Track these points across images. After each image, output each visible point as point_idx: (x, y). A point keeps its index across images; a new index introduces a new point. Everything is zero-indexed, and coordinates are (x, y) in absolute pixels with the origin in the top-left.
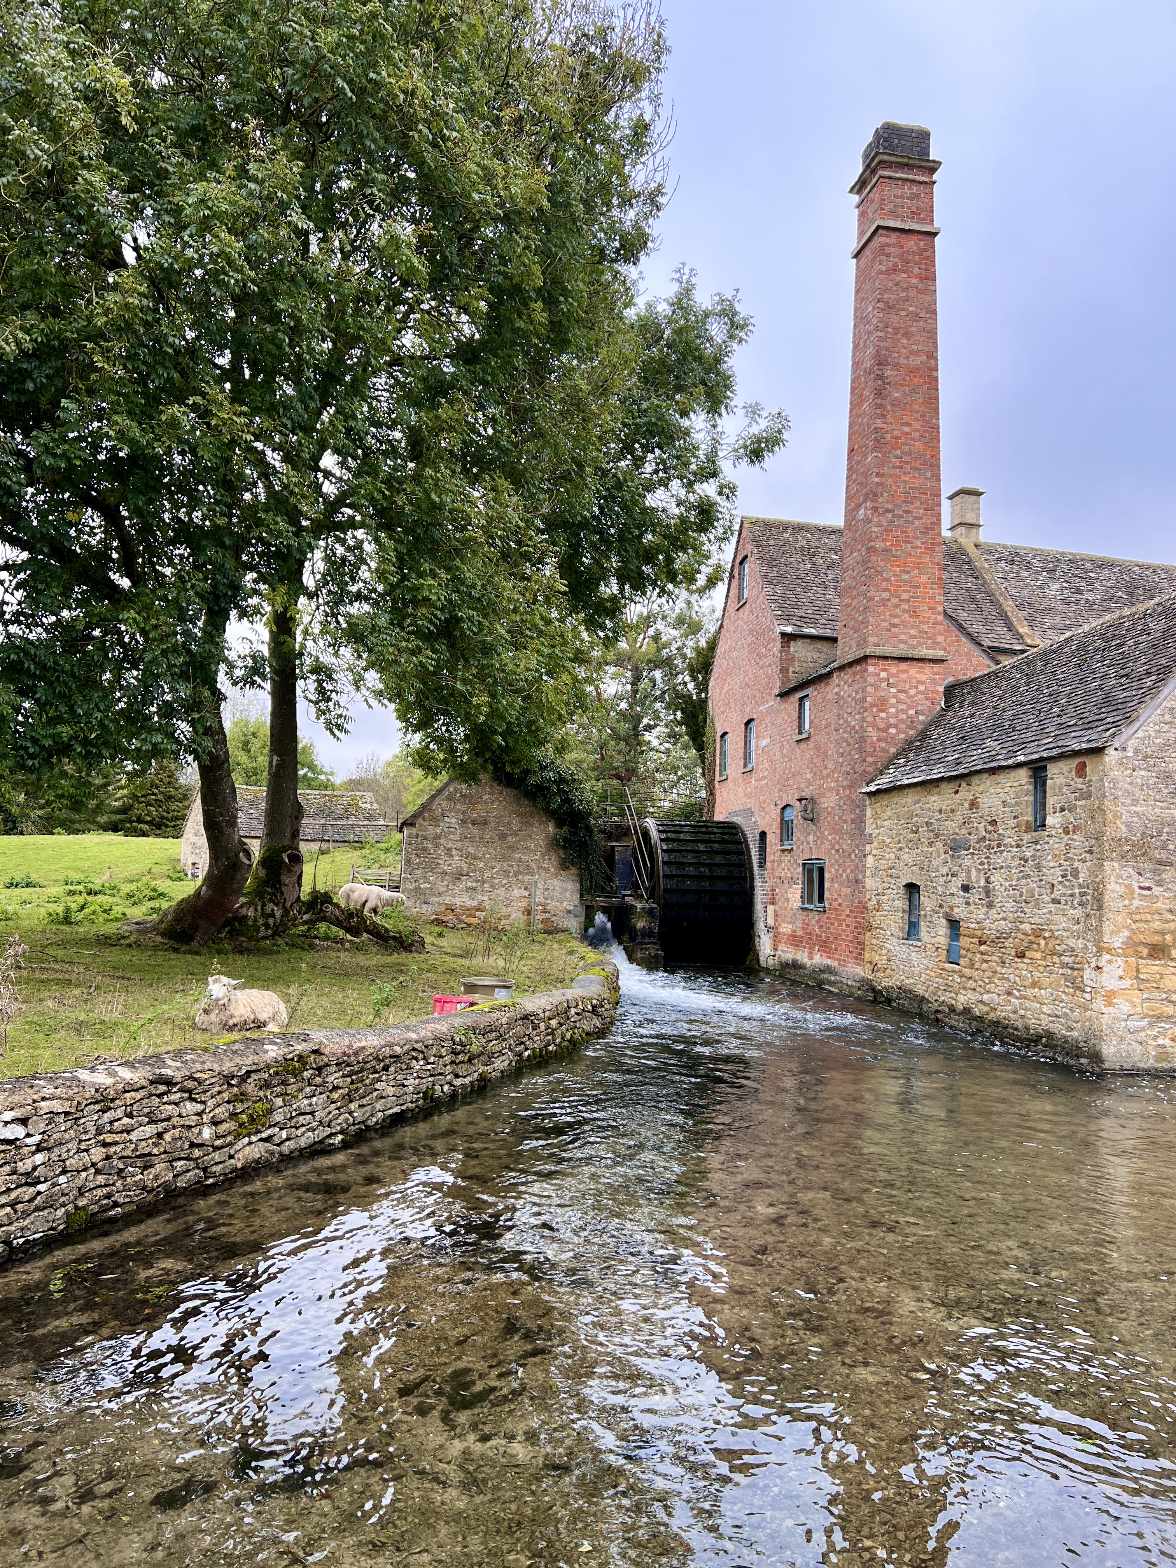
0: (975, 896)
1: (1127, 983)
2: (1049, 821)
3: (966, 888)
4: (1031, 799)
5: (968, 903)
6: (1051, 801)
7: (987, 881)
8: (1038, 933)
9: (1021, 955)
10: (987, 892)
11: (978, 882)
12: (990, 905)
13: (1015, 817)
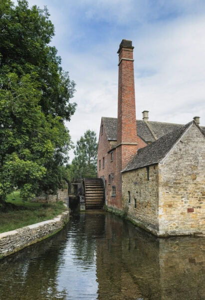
1: (164, 213)
2: (150, 178)
3: (137, 192)
4: (147, 174)
5: (137, 196)
6: (150, 174)
7: (140, 191)
8: (148, 202)
9: (146, 207)
12: (141, 196)
13: (144, 178)
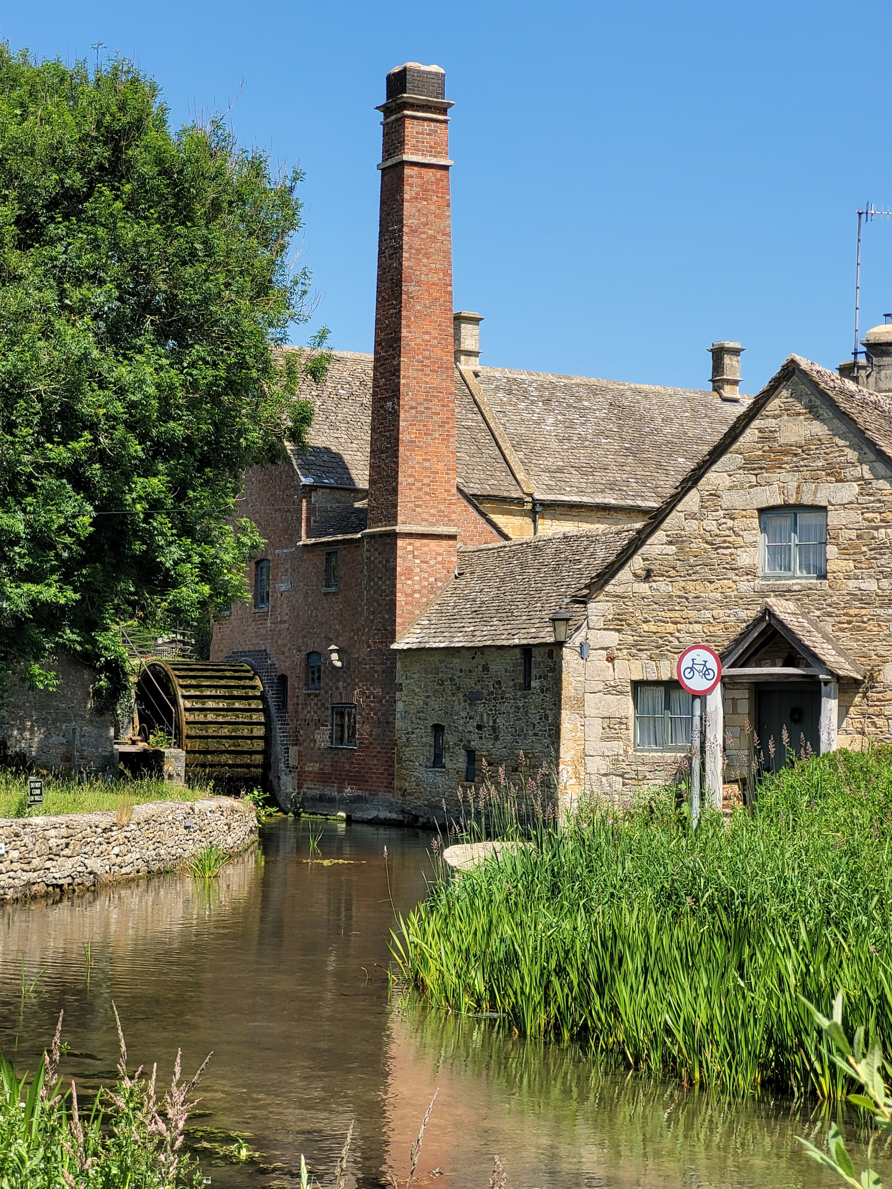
0: (486, 733)
2: (533, 684)
3: (479, 727)
4: (523, 668)
5: (481, 738)
6: (534, 672)
7: (494, 721)
10: (494, 729)
11: (488, 722)
12: (496, 739)
13: (513, 680)
